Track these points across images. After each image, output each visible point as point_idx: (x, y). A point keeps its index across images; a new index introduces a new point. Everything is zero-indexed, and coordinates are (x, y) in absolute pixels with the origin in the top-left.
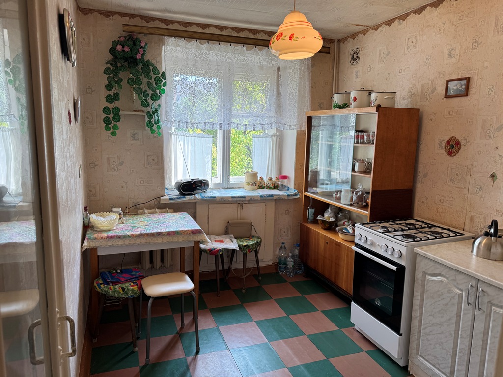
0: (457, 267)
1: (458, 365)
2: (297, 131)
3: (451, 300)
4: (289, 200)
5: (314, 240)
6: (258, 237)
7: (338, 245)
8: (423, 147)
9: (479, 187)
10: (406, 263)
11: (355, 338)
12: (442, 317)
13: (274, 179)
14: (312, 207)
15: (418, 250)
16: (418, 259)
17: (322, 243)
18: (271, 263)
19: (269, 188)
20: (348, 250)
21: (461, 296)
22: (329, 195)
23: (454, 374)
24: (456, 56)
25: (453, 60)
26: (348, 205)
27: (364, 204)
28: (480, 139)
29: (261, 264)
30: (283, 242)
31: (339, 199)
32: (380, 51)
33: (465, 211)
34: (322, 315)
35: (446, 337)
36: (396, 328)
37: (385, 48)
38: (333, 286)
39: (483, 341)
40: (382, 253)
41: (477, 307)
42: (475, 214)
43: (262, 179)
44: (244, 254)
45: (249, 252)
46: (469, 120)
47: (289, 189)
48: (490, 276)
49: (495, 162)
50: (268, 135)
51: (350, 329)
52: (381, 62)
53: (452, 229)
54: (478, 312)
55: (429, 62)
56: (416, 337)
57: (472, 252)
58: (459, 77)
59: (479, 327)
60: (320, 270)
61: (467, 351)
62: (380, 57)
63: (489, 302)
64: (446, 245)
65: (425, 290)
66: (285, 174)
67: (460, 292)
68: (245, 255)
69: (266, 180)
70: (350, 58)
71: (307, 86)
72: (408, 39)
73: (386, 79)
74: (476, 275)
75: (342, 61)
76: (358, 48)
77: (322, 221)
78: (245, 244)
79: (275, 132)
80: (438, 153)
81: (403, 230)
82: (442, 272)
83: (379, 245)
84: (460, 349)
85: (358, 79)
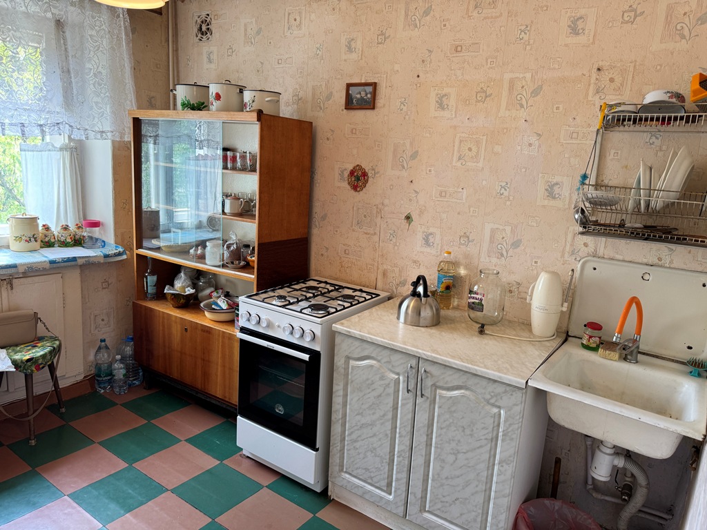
0: (393, 345)
1: (397, 472)
2: (113, 142)
3: (385, 389)
4: (108, 263)
5: (161, 328)
6: (51, 338)
7: (207, 330)
8: (318, 177)
9: (391, 232)
10: (321, 348)
11: (245, 469)
12: (374, 414)
13: (72, 228)
14: (152, 273)
15: (337, 327)
16: (338, 340)
17: (176, 331)
18: (80, 378)
19: (64, 244)
20: (223, 337)
21: (397, 382)
22: (183, 251)
23: (391, 485)
24: (357, 50)
25: (354, 56)
26: (219, 266)
27: (243, 263)
28: (392, 169)
29: (63, 384)
30: (103, 337)
31: (202, 258)
32: (245, 25)
33: (376, 264)
34: (189, 446)
35: (380, 440)
36: (310, 442)
37: (254, 22)
38: (199, 395)
39: (427, 435)
40: (285, 336)
41: (419, 393)
42: (389, 267)
43: (47, 228)
44: (26, 375)
45: (38, 369)
46: (377, 143)
47: (104, 244)
48: (433, 351)
49: (410, 200)
50: (53, 146)
51: (237, 456)
52: (248, 42)
53: (364, 289)
54: (419, 400)
55: (320, 53)
56: (339, 448)
57: (398, 318)
58: (363, 81)
59: (422, 418)
60: (175, 374)
61: (407, 453)
62: (246, 35)
63: (434, 385)
64: (366, 313)
65: (350, 381)
66: (94, 217)
67: (397, 377)
68: (29, 378)
69: (55, 229)
70: (195, 30)
71: (126, 65)
72: (289, 14)
73: (258, 71)
74: (417, 352)
75: (182, 33)
76: (208, 15)
77: (173, 294)
78: (27, 357)
79: (67, 141)
80: (339, 187)
81: (307, 299)
82: (371, 353)
83: (279, 326)
84: (398, 452)
85: (213, 66)
